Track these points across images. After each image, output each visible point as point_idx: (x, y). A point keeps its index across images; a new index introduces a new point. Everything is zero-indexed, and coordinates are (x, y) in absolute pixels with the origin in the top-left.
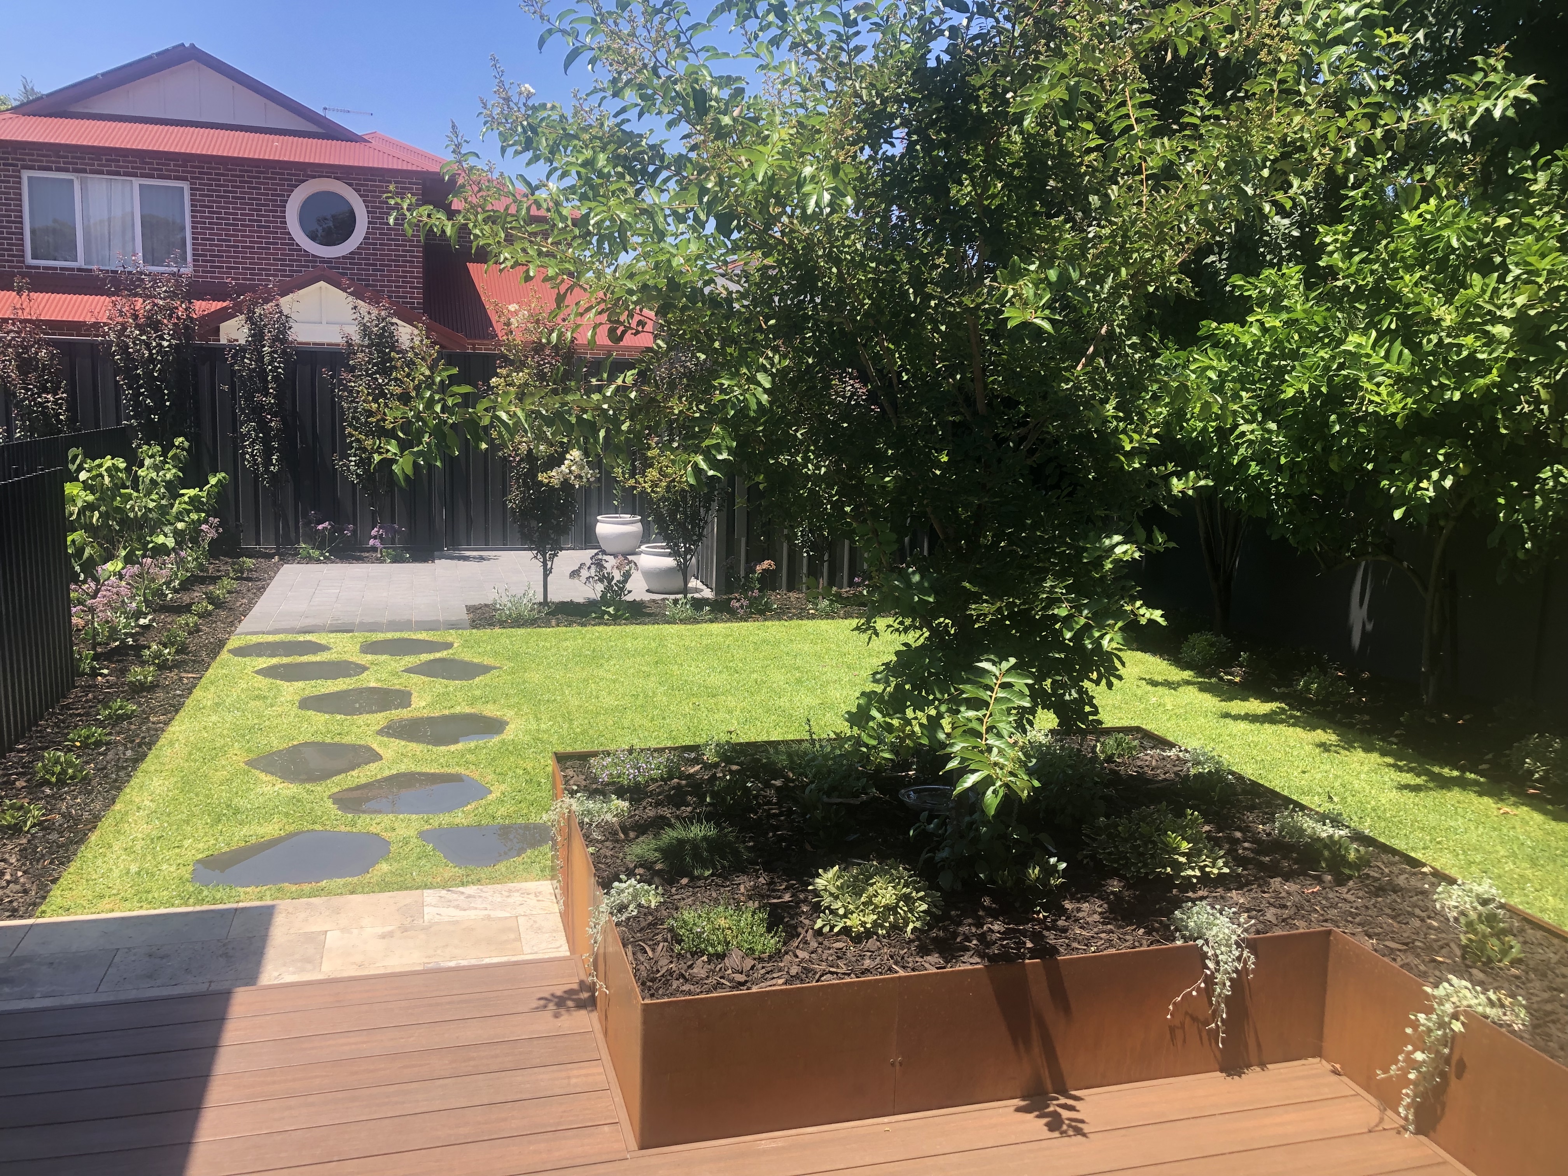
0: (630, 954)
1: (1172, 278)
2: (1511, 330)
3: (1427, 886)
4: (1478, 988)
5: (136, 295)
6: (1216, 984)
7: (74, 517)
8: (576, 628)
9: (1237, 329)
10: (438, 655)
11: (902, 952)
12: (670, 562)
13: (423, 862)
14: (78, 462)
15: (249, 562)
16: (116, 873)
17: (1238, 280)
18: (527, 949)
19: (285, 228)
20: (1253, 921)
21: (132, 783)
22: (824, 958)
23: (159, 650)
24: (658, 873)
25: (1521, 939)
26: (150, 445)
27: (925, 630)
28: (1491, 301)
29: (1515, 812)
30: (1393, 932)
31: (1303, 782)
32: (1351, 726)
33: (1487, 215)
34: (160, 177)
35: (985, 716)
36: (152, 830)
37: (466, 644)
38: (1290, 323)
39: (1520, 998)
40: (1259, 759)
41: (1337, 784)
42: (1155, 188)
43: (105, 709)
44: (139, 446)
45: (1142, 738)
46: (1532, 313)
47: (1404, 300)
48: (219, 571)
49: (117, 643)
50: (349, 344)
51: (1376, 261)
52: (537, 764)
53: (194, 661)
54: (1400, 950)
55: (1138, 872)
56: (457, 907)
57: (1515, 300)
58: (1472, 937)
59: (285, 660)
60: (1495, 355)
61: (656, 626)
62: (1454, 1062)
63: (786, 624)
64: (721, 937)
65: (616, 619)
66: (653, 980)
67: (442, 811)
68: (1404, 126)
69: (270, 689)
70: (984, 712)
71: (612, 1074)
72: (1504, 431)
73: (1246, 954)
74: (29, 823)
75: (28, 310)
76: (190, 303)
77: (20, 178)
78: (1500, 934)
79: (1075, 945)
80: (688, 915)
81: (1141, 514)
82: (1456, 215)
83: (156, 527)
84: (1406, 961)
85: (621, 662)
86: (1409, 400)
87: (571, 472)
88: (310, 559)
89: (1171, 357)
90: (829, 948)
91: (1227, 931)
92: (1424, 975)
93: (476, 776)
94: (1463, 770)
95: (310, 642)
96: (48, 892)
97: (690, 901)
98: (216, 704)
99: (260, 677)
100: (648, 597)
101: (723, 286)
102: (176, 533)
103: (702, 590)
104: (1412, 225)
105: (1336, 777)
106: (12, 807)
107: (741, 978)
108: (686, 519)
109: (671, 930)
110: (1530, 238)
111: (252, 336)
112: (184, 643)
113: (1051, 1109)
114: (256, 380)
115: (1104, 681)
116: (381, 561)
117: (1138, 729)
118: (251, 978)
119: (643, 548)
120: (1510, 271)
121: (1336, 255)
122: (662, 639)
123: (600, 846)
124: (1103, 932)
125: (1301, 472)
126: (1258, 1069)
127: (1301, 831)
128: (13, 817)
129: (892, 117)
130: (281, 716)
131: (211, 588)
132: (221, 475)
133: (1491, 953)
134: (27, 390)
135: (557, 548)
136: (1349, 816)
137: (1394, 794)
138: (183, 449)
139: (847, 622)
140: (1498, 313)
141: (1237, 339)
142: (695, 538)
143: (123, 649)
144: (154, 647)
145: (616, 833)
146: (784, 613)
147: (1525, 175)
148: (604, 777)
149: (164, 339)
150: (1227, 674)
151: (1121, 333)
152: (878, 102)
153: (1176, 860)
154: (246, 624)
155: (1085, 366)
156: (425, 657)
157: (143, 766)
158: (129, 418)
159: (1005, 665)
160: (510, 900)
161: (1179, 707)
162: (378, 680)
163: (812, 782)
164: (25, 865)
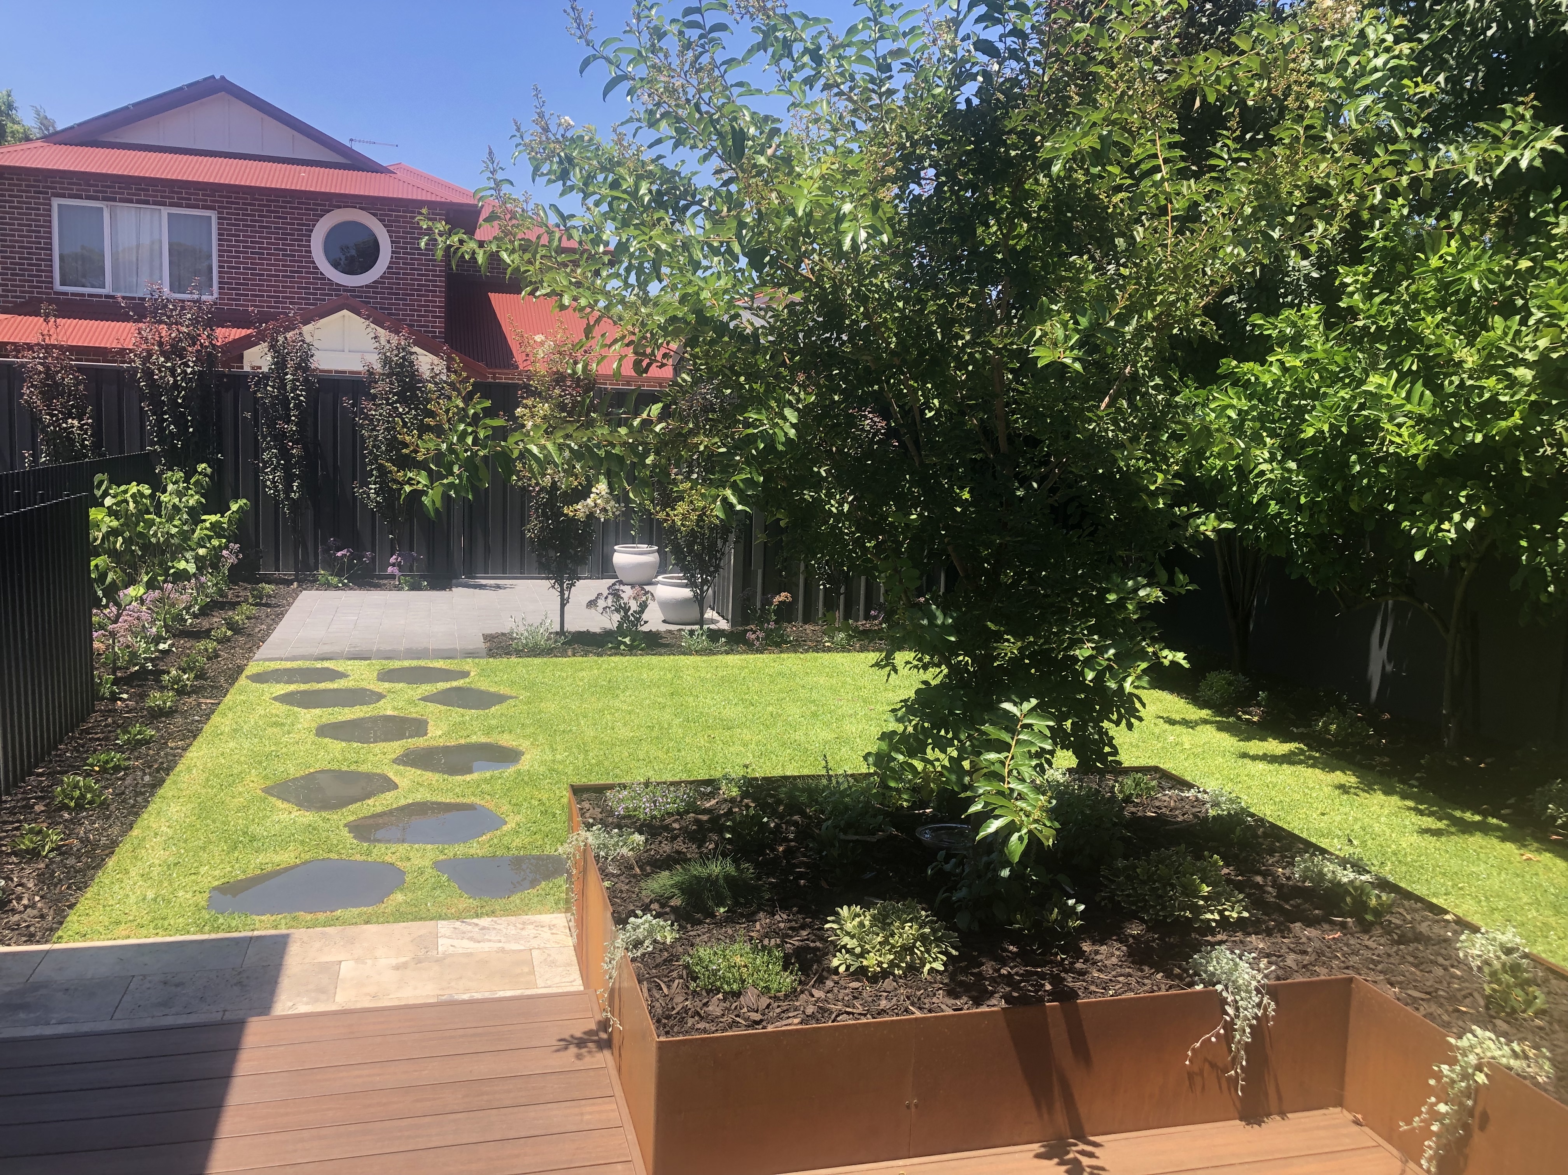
0: (645, 990)
1: (1196, 321)
2: (1533, 373)
3: (1449, 934)
4: (1502, 1040)
5: (161, 322)
6: (1236, 1030)
7: (99, 542)
8: (592, 658)
9: (1257, 368)
10: (455, 684)
11: (919, 993)
12: (686, 593)
13: (438, 892)
14: (103, 487)
15: (268, 588)
16: (132, 899)
17: (1257, 319)
18: (540, 983)
19: (310, 257)
20: (1273, 968)
21: (149, 808)
22: (840, 997)
23: (178, 675)
24: (674, 909)
25: (1546, 990)
26: (173, 471)
27: (943, 667)
28: (1513, 344)
29: (1538, 858)
30: (1415, 981)
31: (1322, 824)
32: (1371, 768)
33: (1508, 258)
34: (188, 206)
35: (1006, 758)
36: (169, 856)
37: (482, 673)
38: (1310, 363)
39: (1544, 1050)
40: (1277, 800)
41: (1356, 827)
42: (1180, 232)
43: (124, 734)
44: (162, 472)
45: (1161, 778)
46: (1555, 356)
47: (1426, 342)
48: (238, 597)
49: (137, 668)
50: (371, 373)
51: (1398, 301)
52: (552, 795)
53: (211, 686)
54: (1422, 999)
55: (1157, 914)
56: (471, 939)
57: (1538, 343)
58: (1496, 987)
59: (303, 687)
60: (1517, 398)
61: (672, 657)
62: (1477, 1113)
63: (802, 656)
64: (737, 975)
65: (632, 650)
66: (668, 1017)
67: (458, 841)
68: (1430, 174)
69: (287, 716)
70: (1006, 754)
71: (625, 1111)
72: (1526, 474)
73: (1266, 1000)
74: (47, 848)
75: (55, 336)
76: (212, 330)
77: (50, 205)
78: (1523, 984)
79: (1093, 988)
80: (704, 952)
81: (1164, 555)
82: (1477, 258)
83: (177, 552)
84: (1430, 1010)
85: (637, 693)
86: (1431, 442)
87: (596, 505)
88: (328, 586)
89: (1190, 395)
90: (845, 988)
91: (1246, 977)
92: (1447, 1025)
93: (491, 806)
94: (1485, 814)
95: (327, 669)
96: (65, 917)
97: (705, 937)
98: (234, 730)
99: (277, 704)
100: (664, 627)
101: (748, 321)
102: (198, 559)
103: (718, 622)
104: (1433, 266)
105: (1356, 820)
106: (31, 831)
107: (757, 1017)
108: (703, 550)
109: (687, 967)
110: (1552, 282)
111: (275, 364)
112: (203, 669)
113: (1071, 1156)
114: (279, 407)
115: (1124, 721)
116: (399, 588)
117: (1156, 769)
118: (264, 1007)
119: (660, 578)
120: (1531, 314)
121: (1356, 296)
122: (677, 670)
123: (616, 880)
124: (1121, 975)
125: (1321, 511)
126: (1278, 1118)
127: (1321, 874)
128: (32, 841)
129: (921, 159)
130: (298, 743)
131: (230, 613)
132: (242, 502)
133: (1516, 1005)
134: (52, 415)
135: (575, 577)
136: (1369, 860)
137: (1415, 838)
138: (206, 475)
139: (863, 655)
140: (1520, 356)
141: (1257, 378)
142: (712, 569)
143: (143, 673)
144: (174, 672)
145: (632, 868)
146: (800, 646)
147: (1547, 219)
148: (620, 811)
149: (189, 366)
150: (1245, 713)
151: (1144, 374)
152: (908, 144)
153: (1196, 904)
154: (265, 650)
155: (1108, 406)
156: (442, 686)
157: (161, 792)
158: (153, 444)
159: (1026, 706)
160: (524, 933)
161: (1197, 746)
162: (395, 708)
163: (829, 819)
164: (42, 889)
